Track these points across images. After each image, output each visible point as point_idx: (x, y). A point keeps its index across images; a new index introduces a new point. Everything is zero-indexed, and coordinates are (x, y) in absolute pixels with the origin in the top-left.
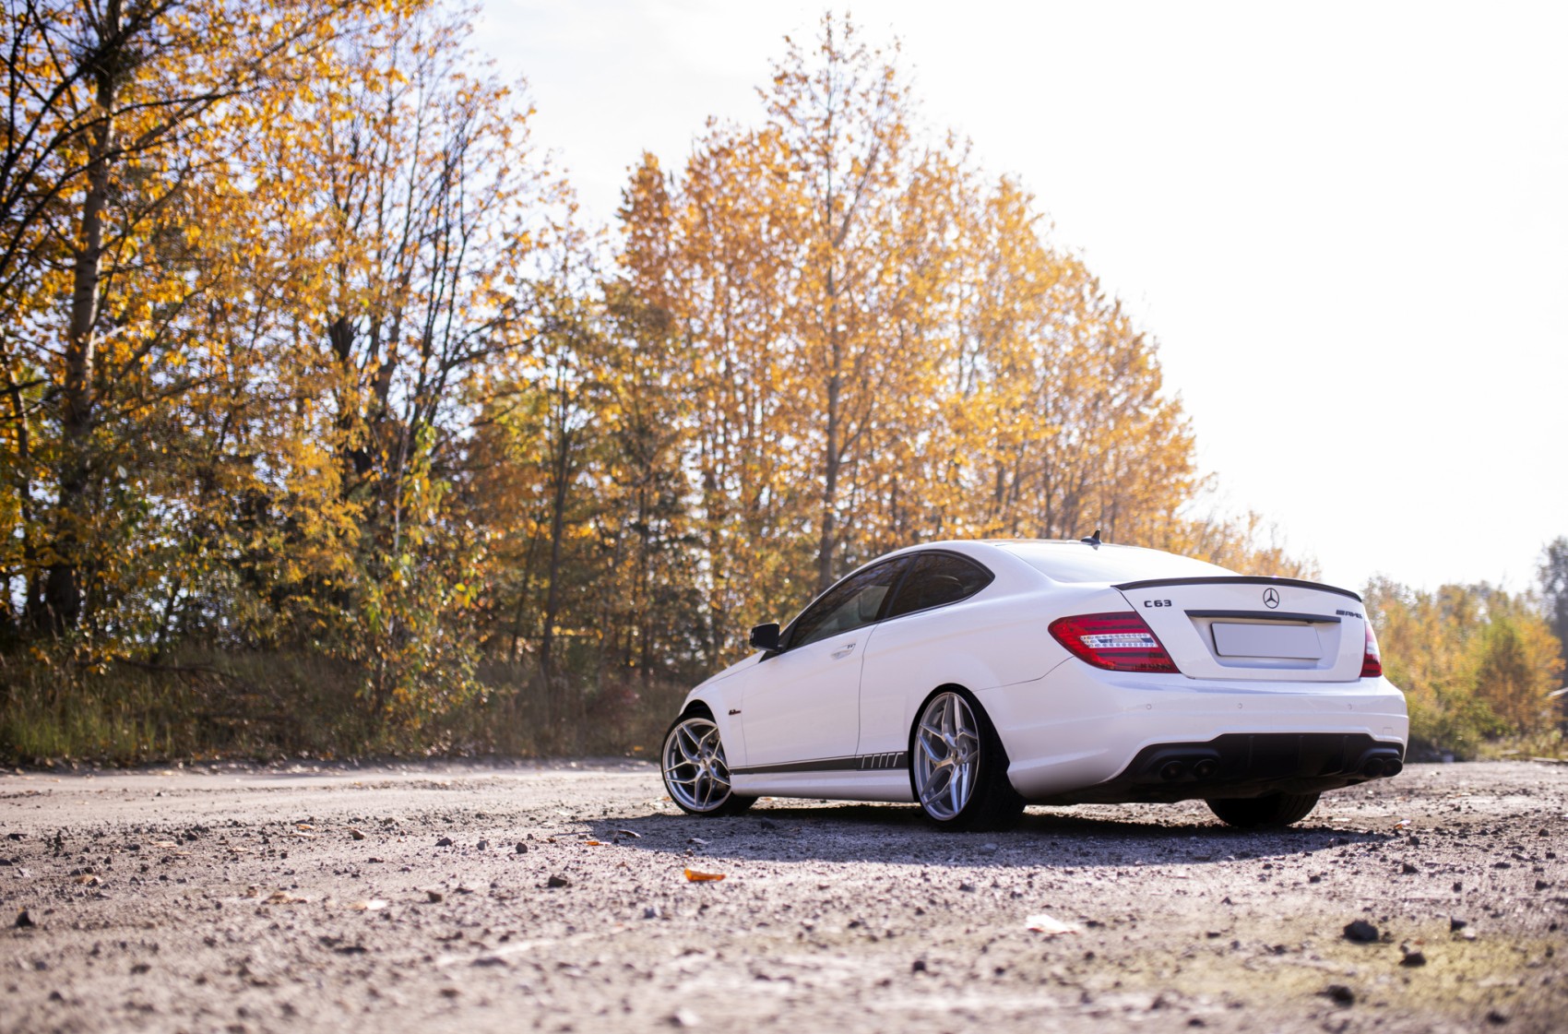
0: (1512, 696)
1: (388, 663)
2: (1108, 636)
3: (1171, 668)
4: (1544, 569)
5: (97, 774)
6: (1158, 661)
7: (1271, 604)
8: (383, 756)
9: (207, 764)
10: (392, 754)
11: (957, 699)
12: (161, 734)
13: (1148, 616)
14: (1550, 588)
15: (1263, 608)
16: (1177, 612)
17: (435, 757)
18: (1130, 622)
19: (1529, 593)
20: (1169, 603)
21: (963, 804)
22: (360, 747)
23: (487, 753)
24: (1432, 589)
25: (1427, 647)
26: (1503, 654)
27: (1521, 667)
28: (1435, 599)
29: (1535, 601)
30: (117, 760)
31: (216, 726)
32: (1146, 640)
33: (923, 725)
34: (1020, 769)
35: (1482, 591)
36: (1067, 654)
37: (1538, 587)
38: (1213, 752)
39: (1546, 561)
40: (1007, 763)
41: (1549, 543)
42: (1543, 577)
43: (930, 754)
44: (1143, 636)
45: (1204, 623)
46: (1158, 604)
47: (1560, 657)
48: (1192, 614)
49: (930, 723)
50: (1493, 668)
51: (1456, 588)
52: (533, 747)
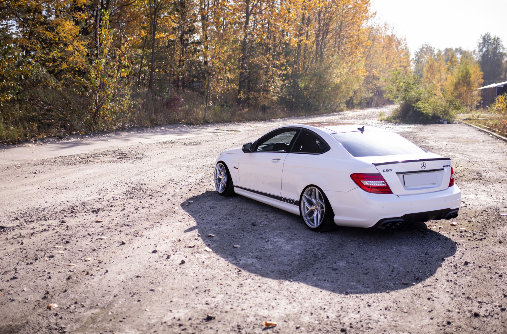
0: (465, 91)
1: (99, 96)
2: (370, 182)
3: (390, 192)
4: (480, 43)
5: (5, 148)
6: (386, 190)
7: (423, 168)
8: (100, 131)
9: (42, 140)
10: (103, 130)
11: (317, 190)
12: (25, 128)
13: (384, 175)
14: (481, 50)
15: (421, 170)
16: (393, 173)
17: (117, 130)
18: (378, 177)
19: (474, 51)
20: (391, 170)
21: (318, 225)
22: (92, 128)
23: (134, 127)
24: (443, 49)
25: (439, 71)
26: (465, 77)
27: (470, 82)
28: (443, 53)
29: (476, 54)
30: (12, 142)
31: (42, 123)
32: (383, 183)
33: (305, 194)
34: (338, 218)
35: (459, 50)
36: (356, 186)
37: (477, 50)
38: (402, 220)
39: (481, 41)
40: (333, 215)
41: (483, 35)
42: (479, 46)
43: (307, 204)
44: (382, 182)
45: (401, 175)
46: (387, 170)
47: (482, 78)
48: (397, 173)
49: (307, 194)
50: (461, 82)
51: (451, 49)
52: (149, 123)
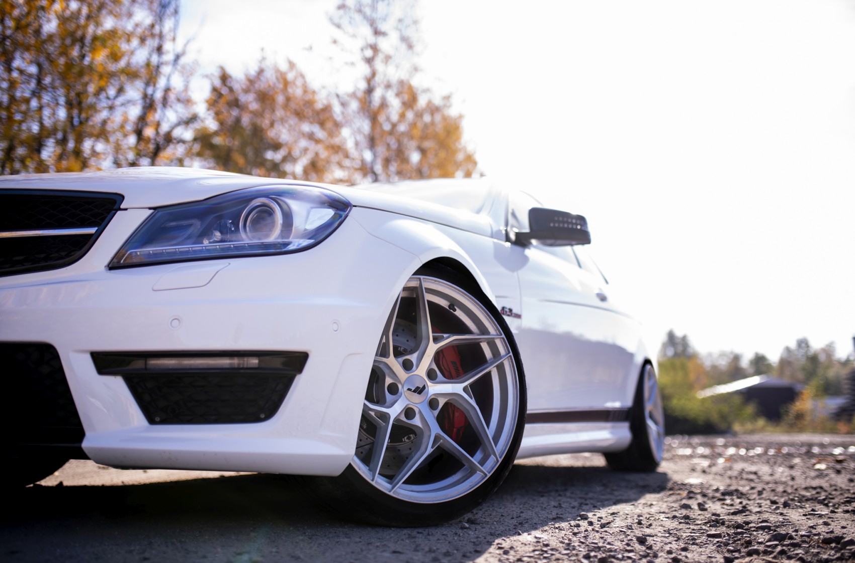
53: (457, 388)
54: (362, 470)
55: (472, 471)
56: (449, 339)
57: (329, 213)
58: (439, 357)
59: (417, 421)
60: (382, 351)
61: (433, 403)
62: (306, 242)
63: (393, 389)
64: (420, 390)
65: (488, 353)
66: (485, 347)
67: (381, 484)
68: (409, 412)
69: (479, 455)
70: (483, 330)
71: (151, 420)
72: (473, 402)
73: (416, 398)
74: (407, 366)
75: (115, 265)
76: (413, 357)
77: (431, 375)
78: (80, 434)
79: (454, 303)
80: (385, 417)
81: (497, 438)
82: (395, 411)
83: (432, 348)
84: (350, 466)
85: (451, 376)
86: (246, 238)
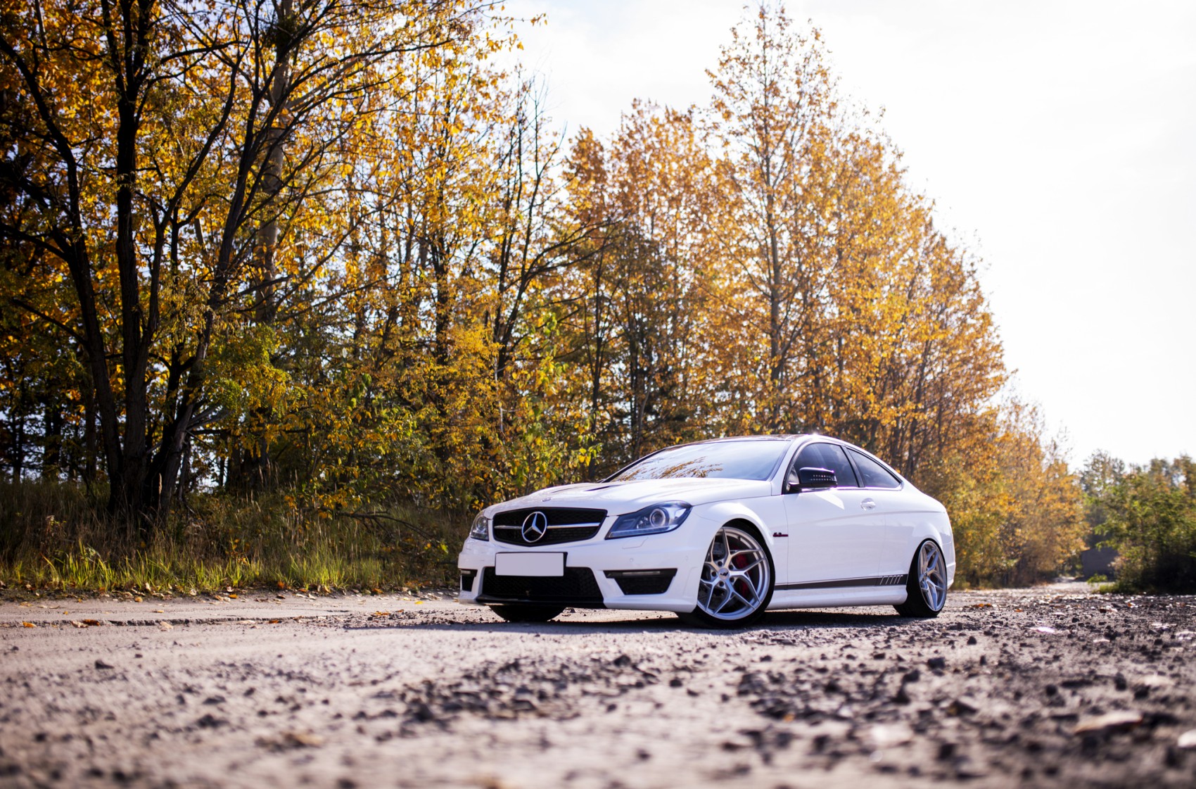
53: (742, 573)
54: (702, 607)
55: (749, 607)
56: (737, 552)
57: (684, 510)
58: (733, 560)
59: (724, 587)
60: (708, 559)
61: (732, 579)
62: (675, 526)
63: (714, 574)
64: (726, 574)
65: (757, 557)
66: (755, 554)
67: (709, 612)
68: (721, 584)
69: (753, 601)
70: (754, 548)
71: (625, 593)
72: (749, 579)
73: (724, 578)
74: (720, 564)
75: (607, 538)
76: (722, 561)
77: (731, 568)
78: (602, 599)
79: (740, 536)
80: (710, 586)
81: (759, 595)
82: (715, 583)
83: (730, 557)
84: (697, 607)
85: (740, 568)
86: (653, 527)
